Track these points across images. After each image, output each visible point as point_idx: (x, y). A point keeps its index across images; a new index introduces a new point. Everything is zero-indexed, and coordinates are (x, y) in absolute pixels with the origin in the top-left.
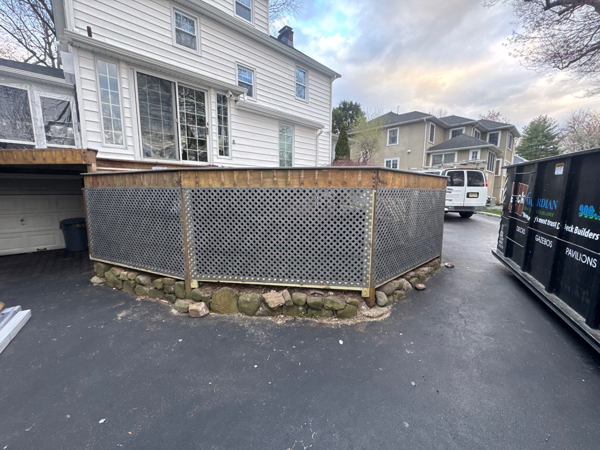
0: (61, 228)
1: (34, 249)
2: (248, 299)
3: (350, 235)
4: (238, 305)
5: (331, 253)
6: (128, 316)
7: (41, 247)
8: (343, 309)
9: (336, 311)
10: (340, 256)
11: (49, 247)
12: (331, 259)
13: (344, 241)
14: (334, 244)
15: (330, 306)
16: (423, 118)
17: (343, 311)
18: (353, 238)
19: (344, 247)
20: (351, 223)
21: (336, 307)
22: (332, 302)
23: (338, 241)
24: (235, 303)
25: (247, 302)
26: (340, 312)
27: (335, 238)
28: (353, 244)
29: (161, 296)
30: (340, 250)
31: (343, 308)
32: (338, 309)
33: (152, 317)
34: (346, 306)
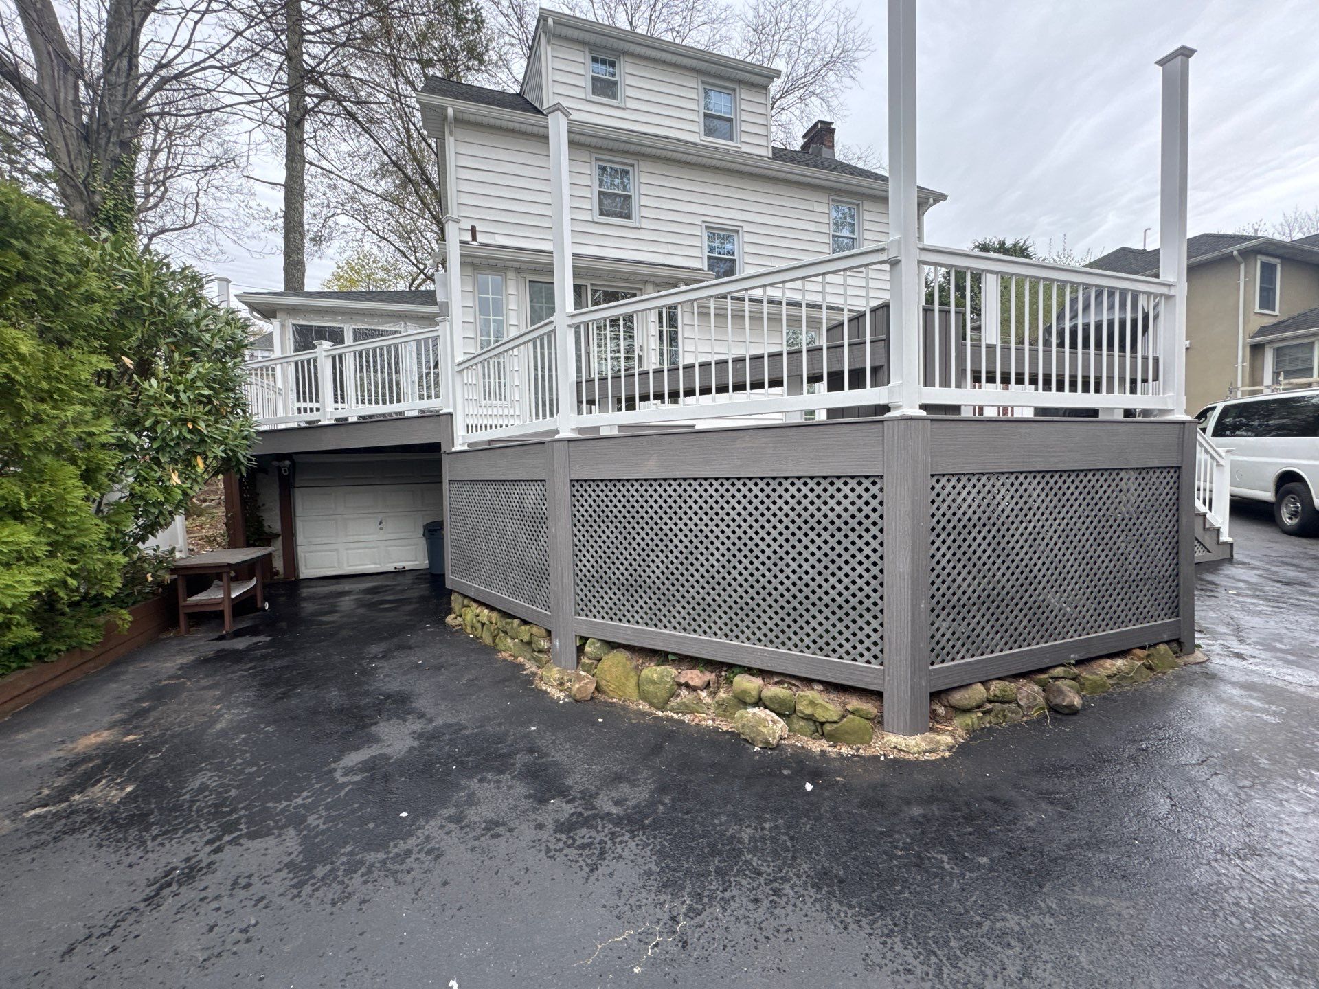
0: (424, 536)
1: (390, 567)
2: (655, 676)
4: (638, 685)
7: (400, 565)
8: (835, 722)
9: (822, 724)
11: (409, 565)
15: (808, 711)
16: (1227, 250)
17: (835, 725)
21: (821, 715)
22: (812, 703)
24: (633, 681)
25: (653, 682)
31: (836, 718)
32: (824, 720)
34: (844, 716)
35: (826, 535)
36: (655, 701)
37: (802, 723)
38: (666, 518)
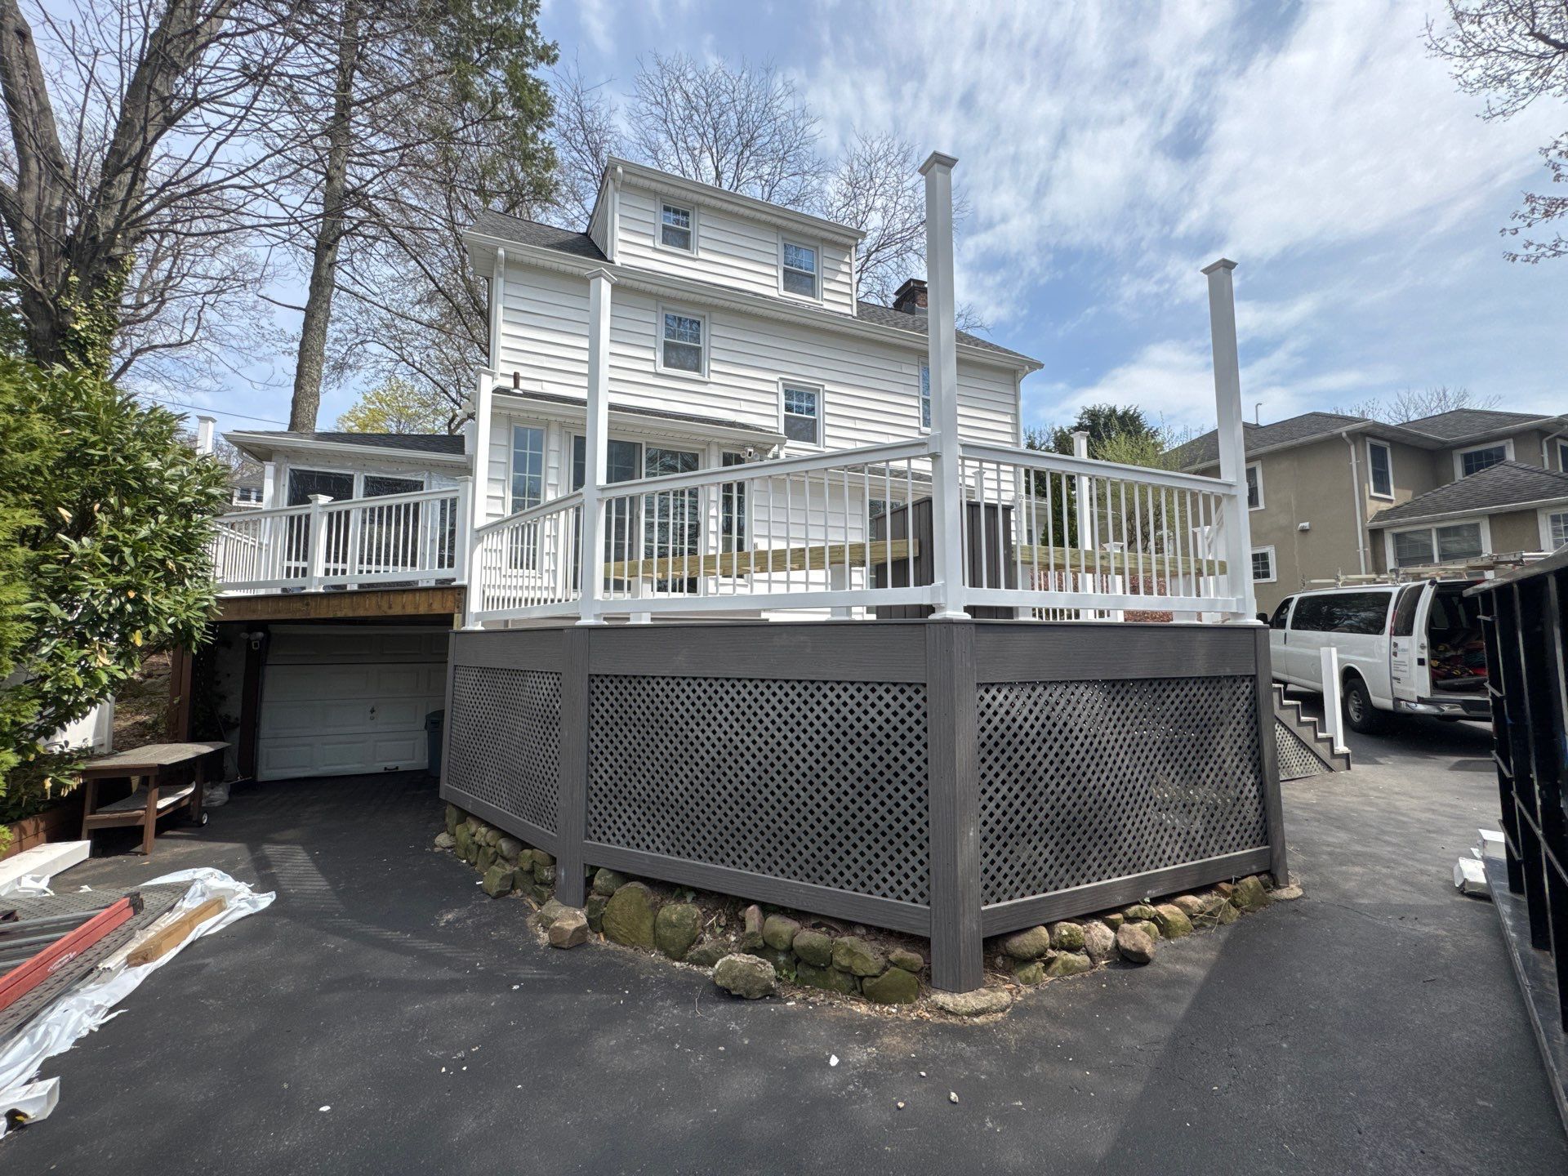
0: (426, 728)
1: (378, 767)
2: (674, 917)
3: (897, 782)
4: (654, 928)
5: (854, 823)
6: (458, 920)
7: (391, 765)
8: (875, 976)
9: (861, 978)
10: (876, 833)
11: (403, 765)
12: (854, 838)
13: (882, 796)
14: (860, 801)
15: (845, 962)
16: (1336, 431)
17: (875, 980)
18: (904, 790)
19: (882, 810)
20: (895, 752)
21: (860, 968)
22: (850, 952)
23: (868, 794)
24: (648, 923)
25: (670, 924)
26: (867, 983)
27: (860, 787)
28: (904, 805)
29: (529, 889)
30: (875, 817)
31: (876, 972)
32: (863, 974)
33: (494, 930)
34: (885, 969)
35: (866, 750)
36: (672, 949)
37: (839, 978)
38: (692, 724)
